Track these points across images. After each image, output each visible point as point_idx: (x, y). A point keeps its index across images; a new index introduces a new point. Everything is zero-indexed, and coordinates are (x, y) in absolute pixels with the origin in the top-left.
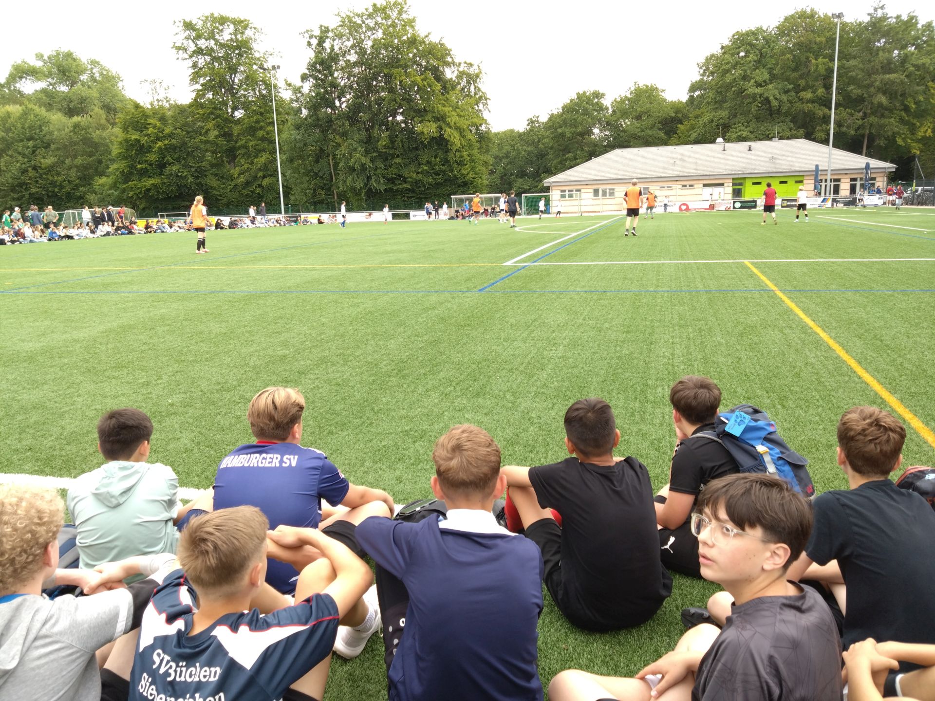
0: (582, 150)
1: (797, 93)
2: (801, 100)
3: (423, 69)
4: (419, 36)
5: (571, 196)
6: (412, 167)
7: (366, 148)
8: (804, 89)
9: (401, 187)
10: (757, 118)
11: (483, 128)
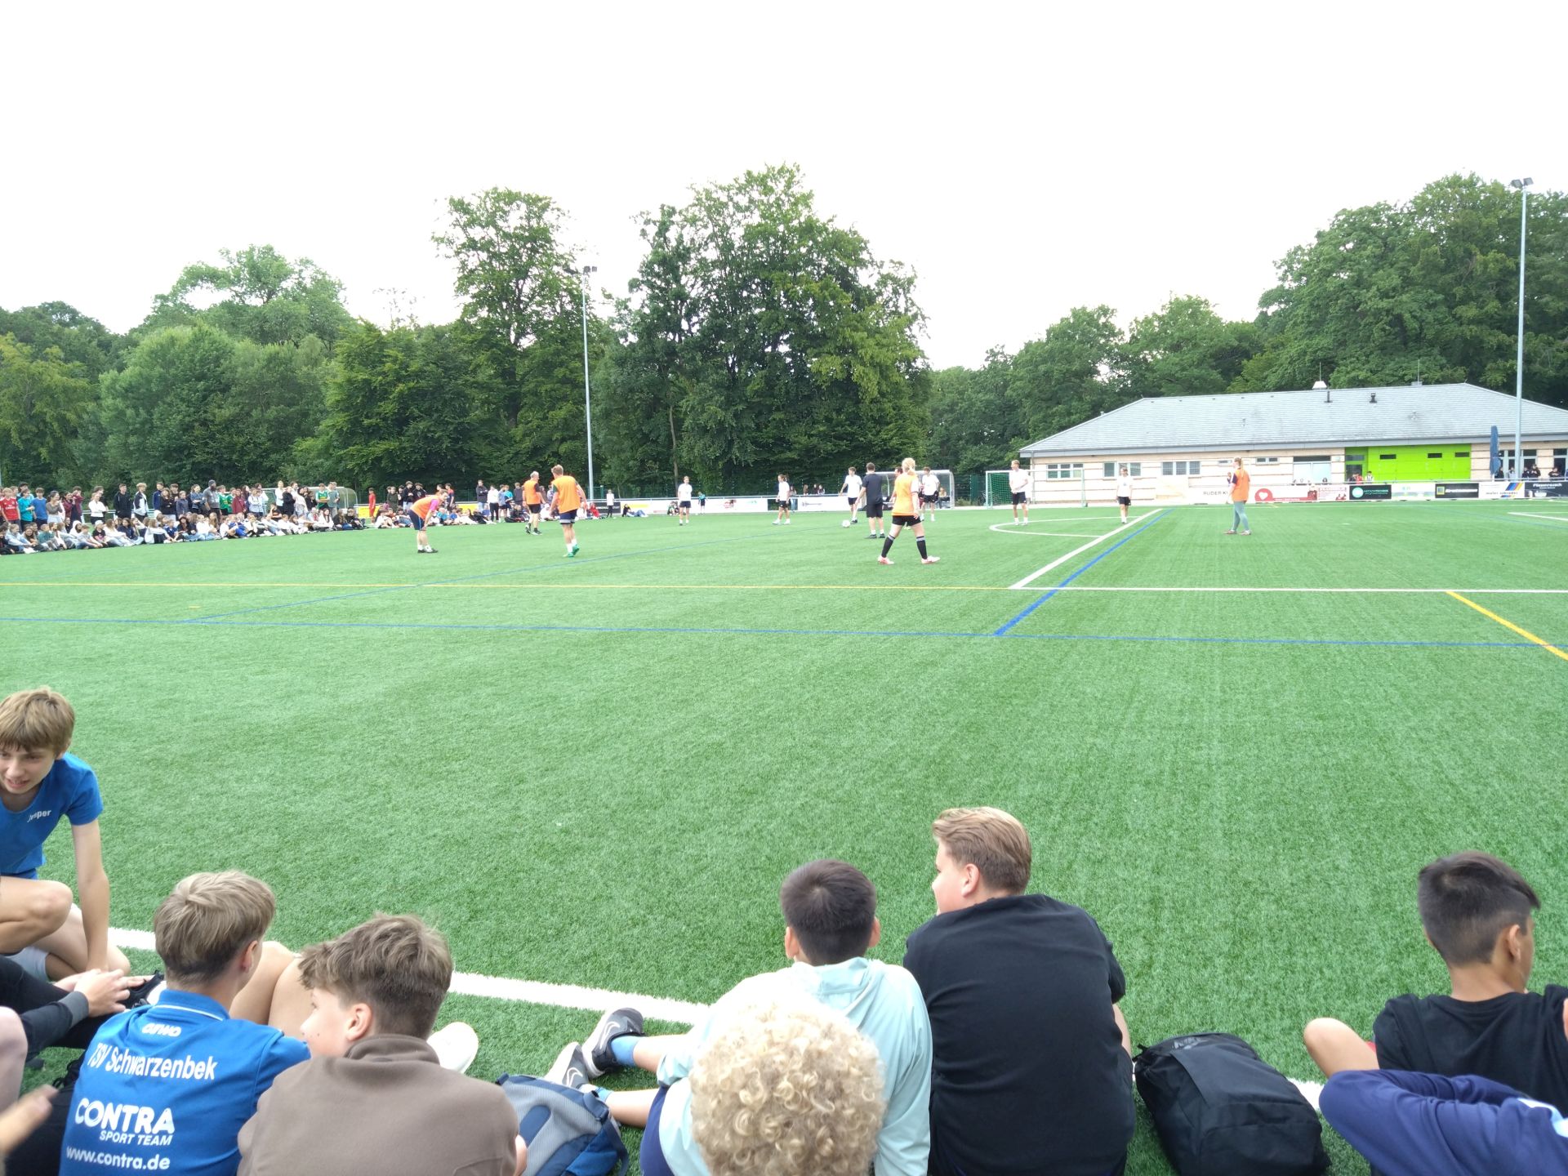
0: (1080, 399)
1: (1451, 308)
2: (1459, 320)
3: (823, 272)
4: (818, 221)
5: (1065, 474)
6: (802, 428)
7: (727, 398)
8: (1463, 302)
9: (783, 456)
10: (1383, 348)
11: (919, 364)
